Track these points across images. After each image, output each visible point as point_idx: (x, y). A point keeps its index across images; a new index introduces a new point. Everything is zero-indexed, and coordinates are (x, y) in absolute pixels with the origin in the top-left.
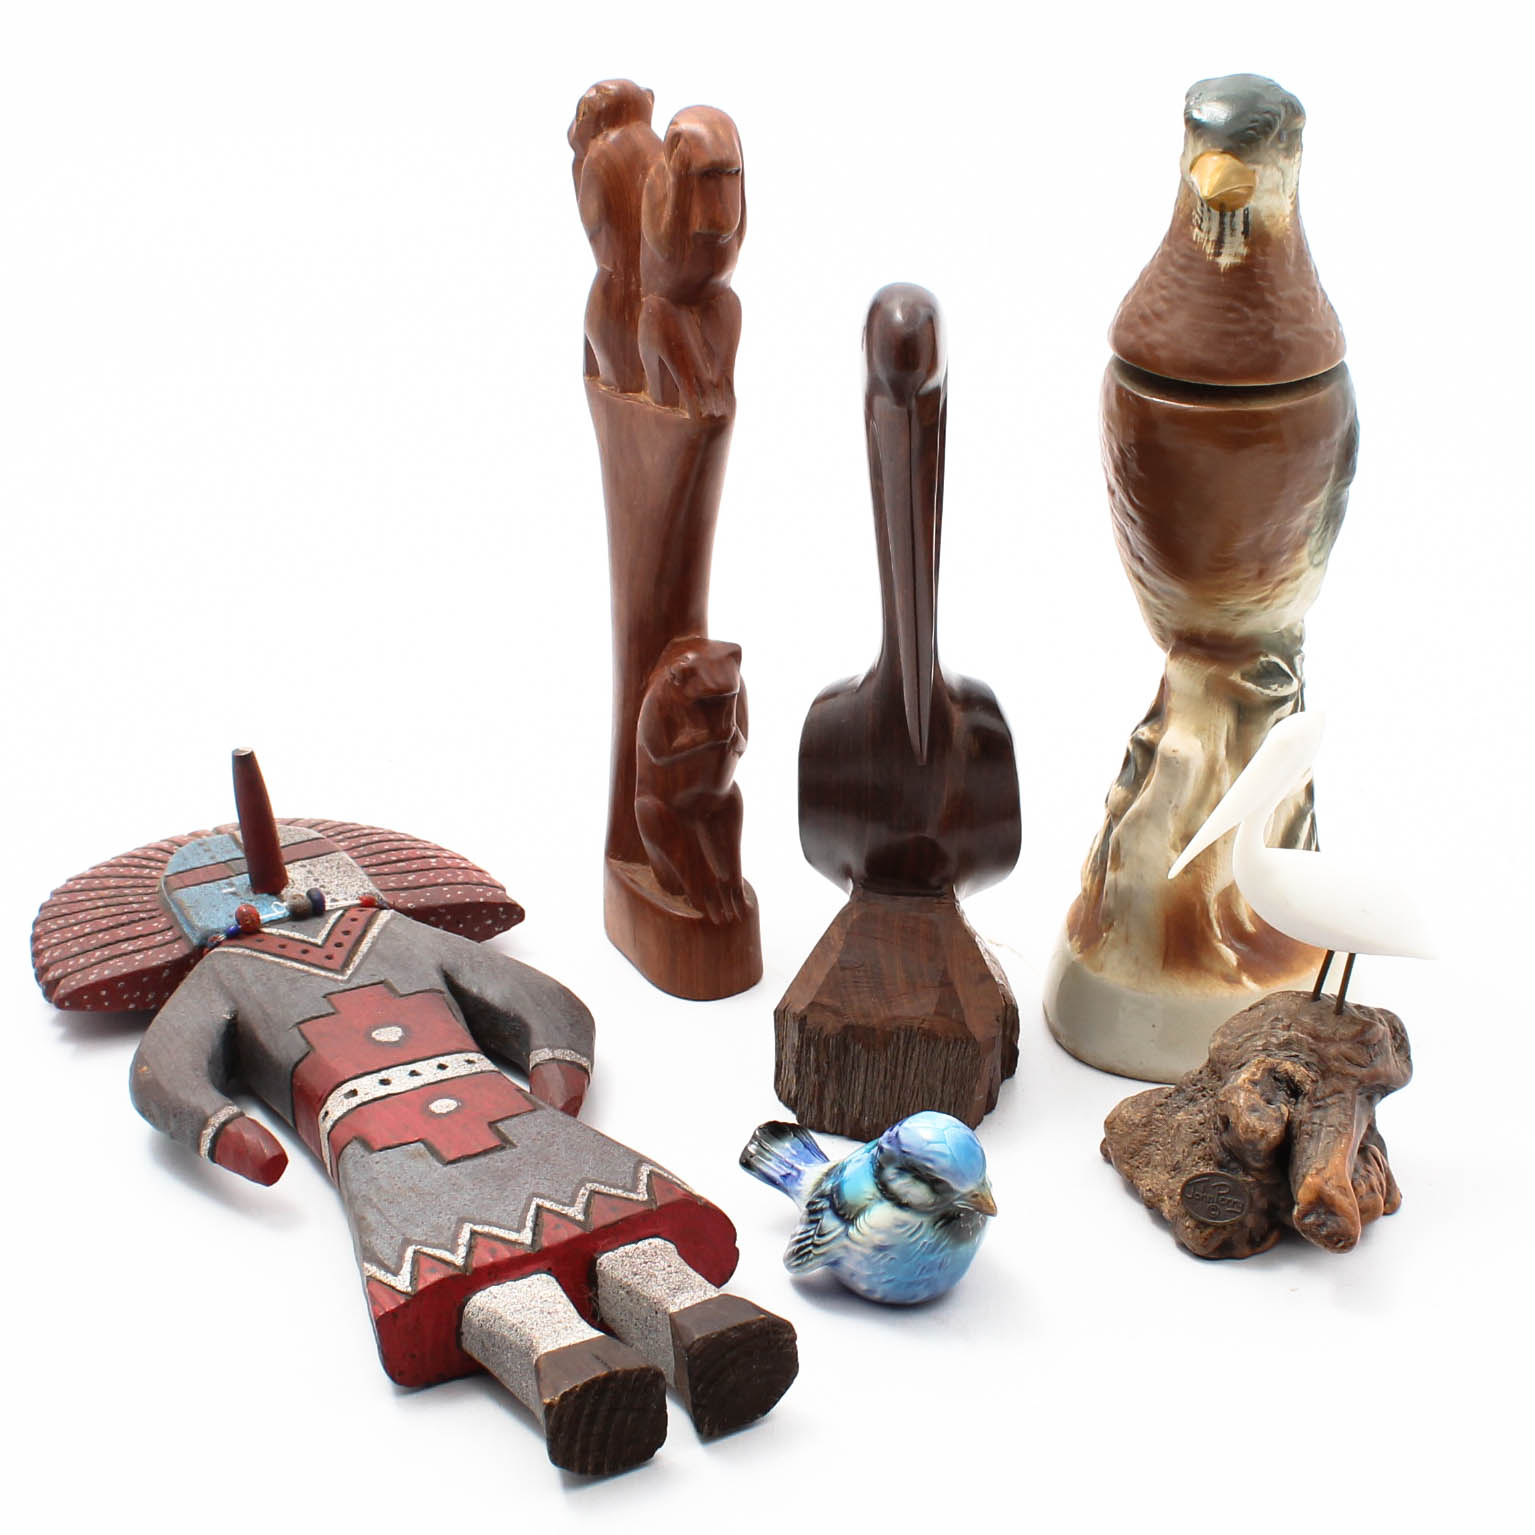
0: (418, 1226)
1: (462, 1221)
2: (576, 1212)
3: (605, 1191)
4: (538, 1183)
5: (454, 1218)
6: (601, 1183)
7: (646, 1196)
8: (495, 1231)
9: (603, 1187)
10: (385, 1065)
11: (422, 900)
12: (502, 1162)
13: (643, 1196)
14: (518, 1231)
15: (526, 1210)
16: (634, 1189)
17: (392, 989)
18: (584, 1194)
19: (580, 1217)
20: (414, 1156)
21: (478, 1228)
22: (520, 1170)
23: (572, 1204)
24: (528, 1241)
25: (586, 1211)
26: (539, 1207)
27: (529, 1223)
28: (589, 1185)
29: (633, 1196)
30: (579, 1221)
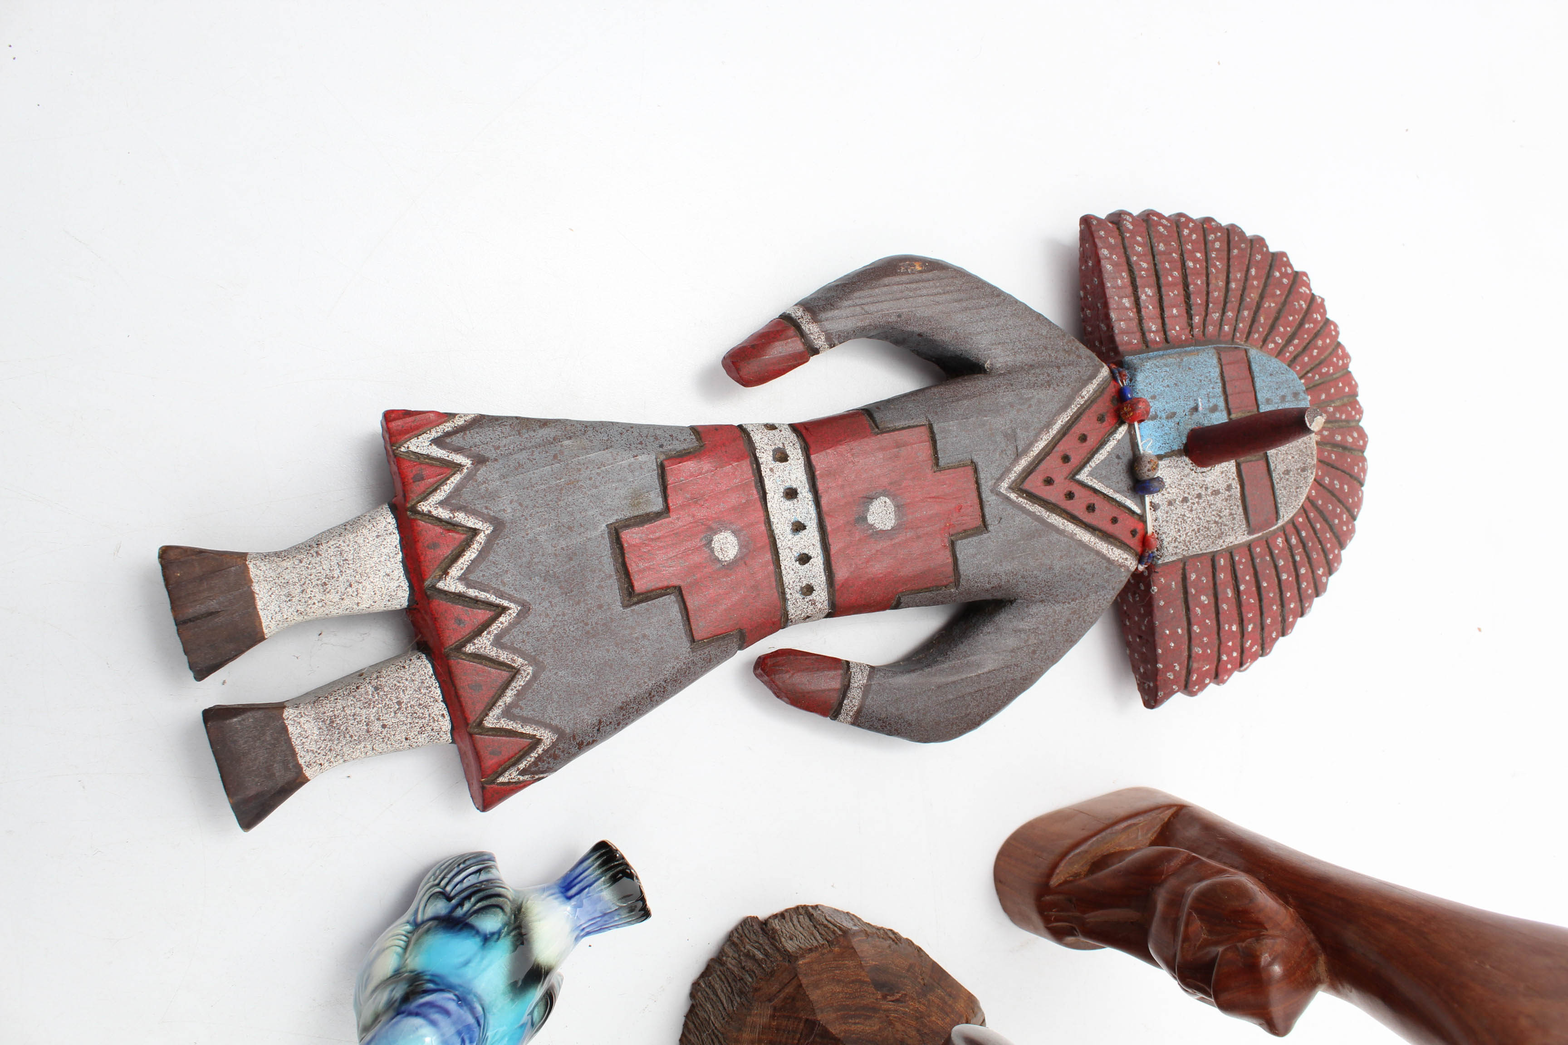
0: (503, 476)
1: (498, 525)
2: (483, 644)
3: (513, 684)
4: (547, 615)
5: (507, 516)
6: (528, 685)
7: (490, 726)
8: (470, 555)
9: (522, 683)
10: (824, 501)
11: (1162, 603)
12: (600, 587)
13: (490, 722)
14: (462, 578)
15: (501, 596)
16: (507, 713)
17: (967, 533)
18: (514, 661)
19: (470, 648)
20: (636, 497)
21: (481, 538)
22: (578, 603)
23: (498, 642)
24: (441, 585)
25: (477, 657)
26: (504, 609)
27: (472, 593)
28: (530, 670)
29: (496, 711)
30: (464, 646)
